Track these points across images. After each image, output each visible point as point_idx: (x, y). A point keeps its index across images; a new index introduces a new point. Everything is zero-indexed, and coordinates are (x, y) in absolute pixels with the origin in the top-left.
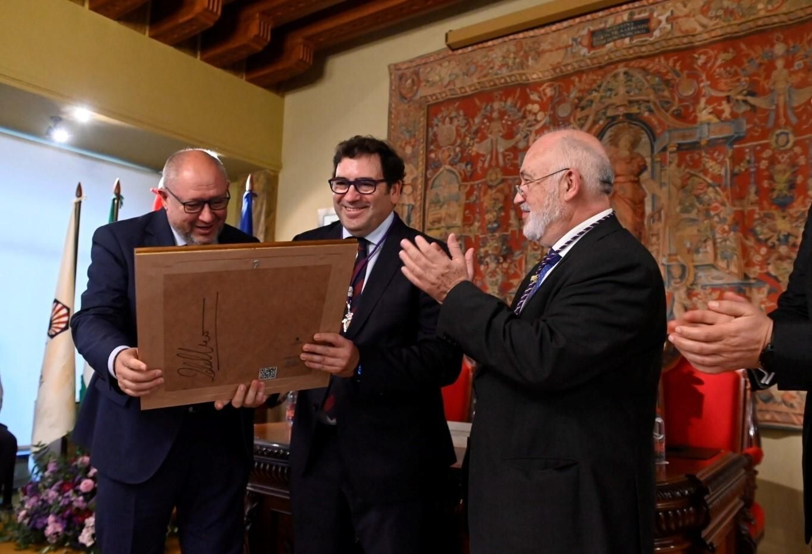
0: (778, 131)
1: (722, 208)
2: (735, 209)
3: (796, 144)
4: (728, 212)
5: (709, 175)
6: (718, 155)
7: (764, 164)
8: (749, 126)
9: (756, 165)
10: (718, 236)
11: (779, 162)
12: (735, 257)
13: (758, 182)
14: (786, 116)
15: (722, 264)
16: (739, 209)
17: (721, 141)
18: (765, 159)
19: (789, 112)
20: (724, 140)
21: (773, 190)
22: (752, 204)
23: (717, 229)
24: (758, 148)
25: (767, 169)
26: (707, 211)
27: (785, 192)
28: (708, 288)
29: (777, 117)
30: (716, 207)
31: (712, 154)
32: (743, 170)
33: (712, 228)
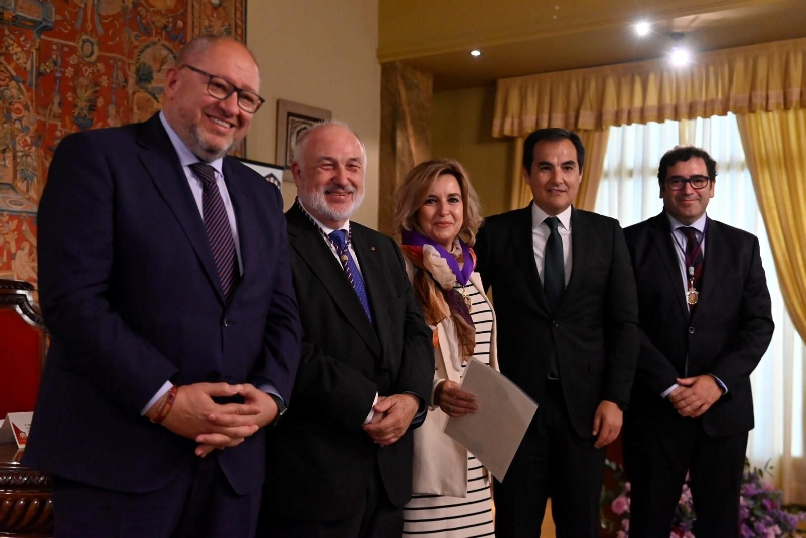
0: (85, 37)
1: (25, 113)
2: (38, 118)
3: (99, 59)
4: (30, 118)
5: (13, 65)
6: (24, 41)
7: (69, 72)
8: (59, 17)
9: (63, 69)
10: (19, 148)
11: (83, 75)
12: (35, 180)
13: (63, 93)
14: (93, 21)
15: (21, 185)
16: (43, 119)
17: (28, 23)
18: (72, 66)
19: (97, 19)
20: (32, 24)
21: (75, 106)
22: (55, 117)
23: (18, 138)
24: (66, 49)
25: (72, 79)
26: (9, 111)
27: (85, 112)
28: (5, 213)
29: (85, 20)
30: (18, 109)
31: (19, 36)
32: (48, 70)
33: (13, 137)
